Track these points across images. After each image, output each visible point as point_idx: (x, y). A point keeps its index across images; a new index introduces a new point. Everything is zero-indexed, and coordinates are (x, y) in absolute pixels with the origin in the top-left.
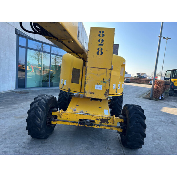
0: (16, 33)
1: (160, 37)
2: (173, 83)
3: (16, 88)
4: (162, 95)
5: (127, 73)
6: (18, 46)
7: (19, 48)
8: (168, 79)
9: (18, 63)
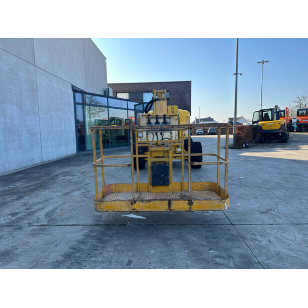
0: (73, 90)
1: (236, 74)
2: (261, 126)
3: (77, 152)
4: (246, 143)
5: (213, 119)
6: (75, 104)
7: (77, 105)
8: (256, 122)
9: (77, 121)
